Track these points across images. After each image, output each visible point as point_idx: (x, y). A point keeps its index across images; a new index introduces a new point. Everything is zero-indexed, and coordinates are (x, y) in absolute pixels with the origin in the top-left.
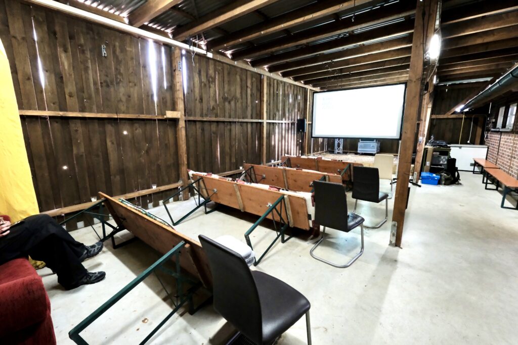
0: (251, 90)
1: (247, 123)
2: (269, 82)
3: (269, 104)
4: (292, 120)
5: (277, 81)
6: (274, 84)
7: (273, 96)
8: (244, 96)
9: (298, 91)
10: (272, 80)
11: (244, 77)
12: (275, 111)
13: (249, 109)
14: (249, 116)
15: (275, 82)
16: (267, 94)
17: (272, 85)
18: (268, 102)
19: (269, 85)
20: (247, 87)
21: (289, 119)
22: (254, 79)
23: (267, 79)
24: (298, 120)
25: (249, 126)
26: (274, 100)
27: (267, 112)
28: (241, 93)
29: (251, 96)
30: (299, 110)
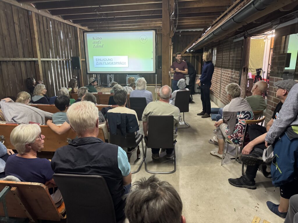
0: (20, 26)
1: (19, 61)
2: (37, 18)
3: (41, 42)
4: (65, 58)
5: (46, 18)
6: (43, 21)
7: (45, 34)
8: (12, 33)
9: (68, 29)
10: (40, 17)
11: (9, 12)
12: (48, 48)
13: (20, 46)
14: (21, 54)
15: (44, 19)
16: (37, 31)
17: (41, 22)
18: (40, 40)
19: (38, 22)
20: (14, 23)
21: (62, 57)
22: (21, 15)
23: (36, 16)
24: (72, 58)
25: (23, 65)
26: (45, 37)
27: (40, 50)
28: (8, 29)
29: (20, 32)
30: (71, 48)
